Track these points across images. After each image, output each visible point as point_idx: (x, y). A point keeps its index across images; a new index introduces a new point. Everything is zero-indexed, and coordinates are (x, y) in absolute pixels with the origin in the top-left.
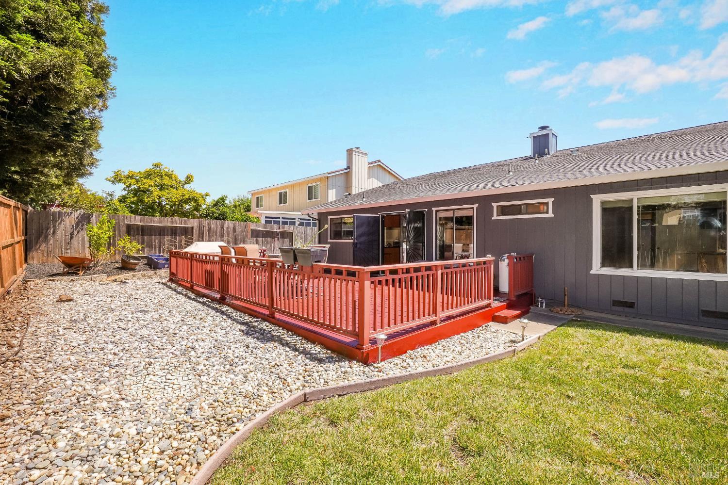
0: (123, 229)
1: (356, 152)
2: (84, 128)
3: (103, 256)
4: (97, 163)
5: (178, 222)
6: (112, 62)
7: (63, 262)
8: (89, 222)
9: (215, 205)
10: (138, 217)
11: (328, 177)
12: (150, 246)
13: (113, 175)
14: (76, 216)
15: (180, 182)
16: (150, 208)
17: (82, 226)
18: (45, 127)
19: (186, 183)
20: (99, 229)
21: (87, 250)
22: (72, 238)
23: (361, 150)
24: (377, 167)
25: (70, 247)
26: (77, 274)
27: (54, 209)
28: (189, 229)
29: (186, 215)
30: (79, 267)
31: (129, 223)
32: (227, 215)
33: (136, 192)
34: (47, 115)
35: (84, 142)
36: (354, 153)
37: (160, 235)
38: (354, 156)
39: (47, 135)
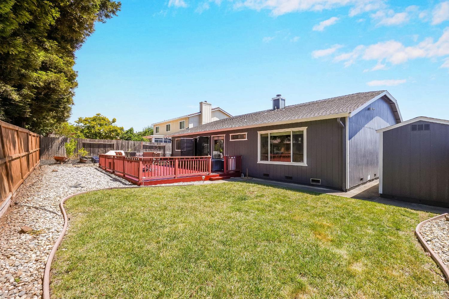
0: (81, 145)
1: (204, 103)
2: (64, 102)
3: (72, 157)
4: (70, 116)
5: (107, 142)
6: (76, 73)
7: (55, 159)
8: (66, 142)
9: (127, 133)
10: (88, 139)
11: (189, 118)
12: (94, 153)
13: (78, 120)
14: (61, 139)
15: (109, 122)
16: (95, 135)
17: (63, 144)
18: (49, 103)
19: (113, 123)
20: (71, 145)
21: (65, 154)
22: (59, 149)
23: (208, 102)
24: (218, 111)
25: (58, 153)
26: (60, 164)
27: (52, 136)
28: (112, 145)
29: (112, 138)
30: (61, 161)
31: (84, 142)
32: (132, 138)
33: (88, 128)
34: (49, 98)
35: (64, 108)
36: (203, 104)
37: (98, 147)
38: (203, 106)
39: (49, 106)
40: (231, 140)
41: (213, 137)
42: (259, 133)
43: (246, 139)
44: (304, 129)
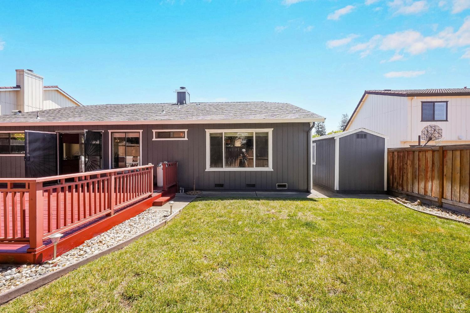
1: (28, 74)
23: (35, 73)
24: (54, 91)
36: (25, 74)
38: (25, 77)
40: (154, 139)
41: (112, 133)
42: (208, 132)
43: (186, 139)
44: (270, 131)
